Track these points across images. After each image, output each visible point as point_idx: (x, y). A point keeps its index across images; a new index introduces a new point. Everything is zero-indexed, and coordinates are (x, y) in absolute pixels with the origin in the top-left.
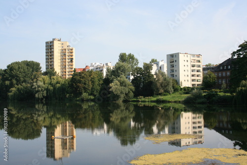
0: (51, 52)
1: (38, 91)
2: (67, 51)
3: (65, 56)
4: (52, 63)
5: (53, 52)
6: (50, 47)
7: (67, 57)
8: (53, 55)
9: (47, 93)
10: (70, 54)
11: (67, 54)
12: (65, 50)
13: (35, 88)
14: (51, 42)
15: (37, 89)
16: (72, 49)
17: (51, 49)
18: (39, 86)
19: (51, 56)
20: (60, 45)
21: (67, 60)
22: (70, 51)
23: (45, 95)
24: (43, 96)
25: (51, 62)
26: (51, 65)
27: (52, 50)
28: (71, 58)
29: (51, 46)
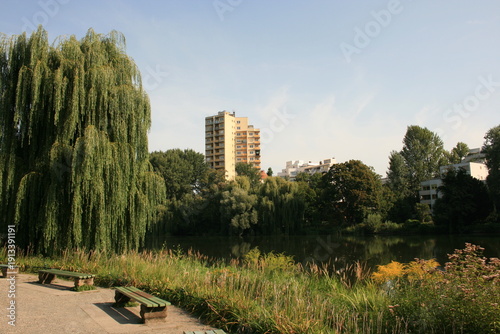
0: (217, 138)
1: (238, 211)
2: (248, 136)
3: (245, 146)
4: (220, 159)
5: (223, 136)
6: (215, 127)
7: (248, 148)
8: (223, 142)
9: (260, 216)
10: (254, 142)
11: (248, 142)
12: (245, 133)
13: (231, 203)
14: (217, 118)
15: (234, 206)
16: (257, 133)
17: (217, 131)
18: (239, 199)
19: (217, 144)
20: (234, 124)
21: (249, 154)
22: (254, 135)
23: (255, 220)
24: (251, 223)
25: (217, 157)
26: (217, 163)
27: (221, 132)
28: (257, 148)
29: (217, 125)
